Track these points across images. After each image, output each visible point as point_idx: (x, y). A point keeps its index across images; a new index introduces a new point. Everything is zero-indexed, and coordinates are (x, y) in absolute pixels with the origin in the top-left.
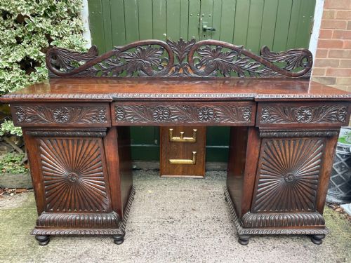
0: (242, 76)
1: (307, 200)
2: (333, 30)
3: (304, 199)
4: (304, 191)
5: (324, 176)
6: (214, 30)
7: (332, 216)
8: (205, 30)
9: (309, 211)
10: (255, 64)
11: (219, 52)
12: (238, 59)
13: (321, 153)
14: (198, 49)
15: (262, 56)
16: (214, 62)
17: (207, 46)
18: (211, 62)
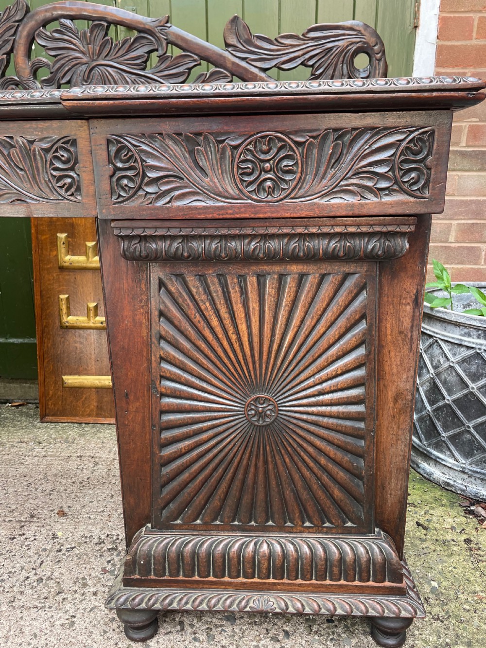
1: (337, 493)
2: (476, 17)
3: (324, 487)
4: (323, 461)
5: (389, 408)
7: (468, 541)
9: (348, 531)
13: (363, 326)
14: (37, 32)
15: (230, 49)
16: (92, 73)
17: (62, 20)
18: (83, 73)
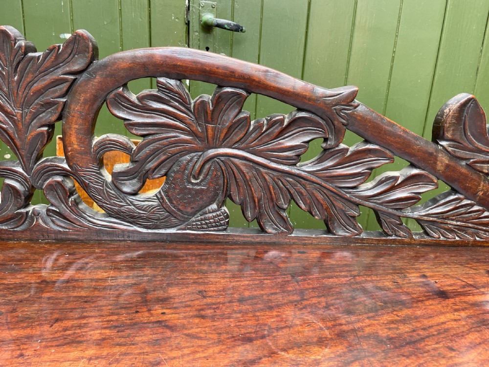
0: (341, 233)
6: (238, 29)
8: (208, 28)
10: (410, 180)
11: (230, 116)
12: (327, 153)
14: (111, 95)
15: (444, 143)
16: (207, 166)
17: (162, 80)
18: (191, 164)
